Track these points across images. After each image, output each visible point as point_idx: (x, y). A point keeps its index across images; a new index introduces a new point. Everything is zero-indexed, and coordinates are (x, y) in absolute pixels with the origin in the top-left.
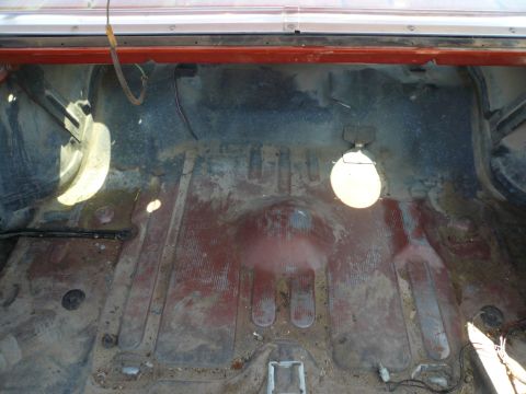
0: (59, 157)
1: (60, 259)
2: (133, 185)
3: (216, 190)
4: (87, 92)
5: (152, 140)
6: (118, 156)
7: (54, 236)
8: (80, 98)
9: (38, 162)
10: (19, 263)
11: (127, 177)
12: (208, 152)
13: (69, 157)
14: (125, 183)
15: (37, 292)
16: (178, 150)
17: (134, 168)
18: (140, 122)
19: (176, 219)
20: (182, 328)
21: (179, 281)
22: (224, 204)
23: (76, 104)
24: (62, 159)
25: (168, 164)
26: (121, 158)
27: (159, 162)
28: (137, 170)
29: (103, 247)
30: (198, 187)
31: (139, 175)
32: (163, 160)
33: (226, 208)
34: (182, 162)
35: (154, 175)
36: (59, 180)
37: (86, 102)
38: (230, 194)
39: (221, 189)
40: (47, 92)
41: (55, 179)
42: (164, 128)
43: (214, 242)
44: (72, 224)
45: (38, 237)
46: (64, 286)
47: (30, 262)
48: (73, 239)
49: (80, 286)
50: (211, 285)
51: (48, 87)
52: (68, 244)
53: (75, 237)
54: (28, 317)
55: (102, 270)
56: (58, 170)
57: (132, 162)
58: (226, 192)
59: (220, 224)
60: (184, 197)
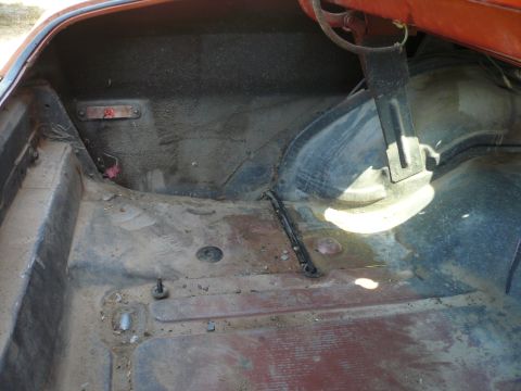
0: (360, 173)
1: (255, 230)
2: (386, 257)
3: (442, 344)
4: (447, 148)
5: (457, 243)
6: (411, 226)
7: (281, 218)
8: (433, 146)
9: (342, 163)
10: (240, 208)
11: (392, 248)
12: (500, 314)
13: (367, 183)
14: (384, 250)
15: (211, 228)
16: (470, 281)
17: (408, 248)
18: (466, 216)
19: (361, 312)
20: (189, 360)
21: (262, 339)
22: (423, 361)
23: (422, 147)
24: (361, 177)
25: (441, 279)
26: (411, 230)
27: (436, 268)
28: (408, 252)
29: (284, 258)
30: (428, 321)
31: (403, 256)
32: (444, 272)
33: (417, 366)
34: (458, 292)
35: (414, 269)
36: (341, 193)
37: (436, 155)
38: (447, 364)
39: (446, 350)
40: (395, 102)
41: (341, 189)
42: (484, 245)
43: (346, 365)
44: (302, 226)
45: (275, 209)
46: (223, 243)
47: (244, 213)
48: (284, 233)
49: (227, 254)
50: (269, 380)
51: (401, 98)
52: (275, 231)
53: (288, 234)
54: (182, 229)
55: (254, 265)
56: (349, 183)
57: (414, 242)
58: (446, 357)
59: (383, 364)
60: (403, 311)
